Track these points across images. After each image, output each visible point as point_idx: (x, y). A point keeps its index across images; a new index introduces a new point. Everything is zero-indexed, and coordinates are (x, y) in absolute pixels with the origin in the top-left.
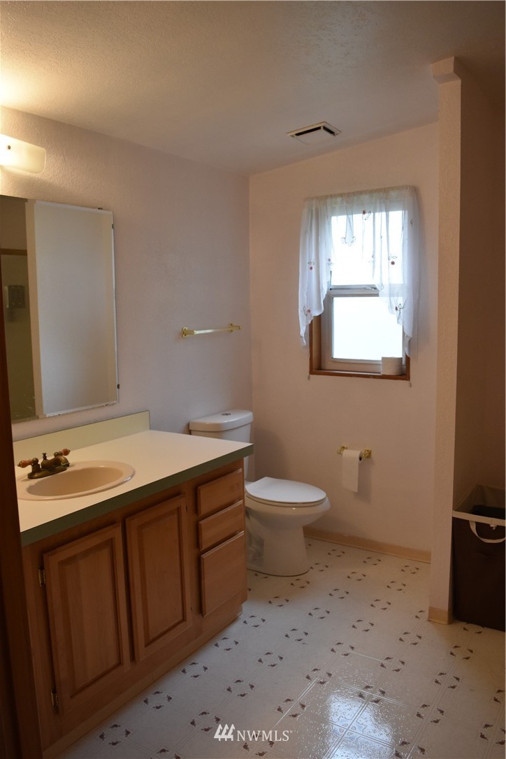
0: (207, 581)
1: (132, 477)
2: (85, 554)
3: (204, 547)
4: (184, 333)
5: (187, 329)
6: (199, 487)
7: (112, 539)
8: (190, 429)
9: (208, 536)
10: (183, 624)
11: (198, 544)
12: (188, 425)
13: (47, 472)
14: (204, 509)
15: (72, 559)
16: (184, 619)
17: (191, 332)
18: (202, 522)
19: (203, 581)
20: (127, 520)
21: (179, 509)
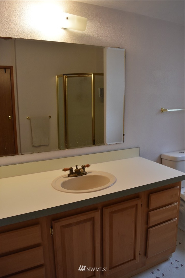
0: (150, 242)
1: (114, 184)
2: (78, 223)
3: (150, 225)
4: (162, 110)
5: (164, 108)
6: (150, 195)
7: (94, 217)
8: (161, 157)
9: (154, 219)
10: (133, 261)
11: (147, 223)
12: (161, 155)
13: (76, 174)
14: (153, 206)
15: (70, 225)
16: (134, 259)
17: (166, 110)
18: (150, 213)
19: (148, 241)
20: (104, 209)
21: (137, 205)
